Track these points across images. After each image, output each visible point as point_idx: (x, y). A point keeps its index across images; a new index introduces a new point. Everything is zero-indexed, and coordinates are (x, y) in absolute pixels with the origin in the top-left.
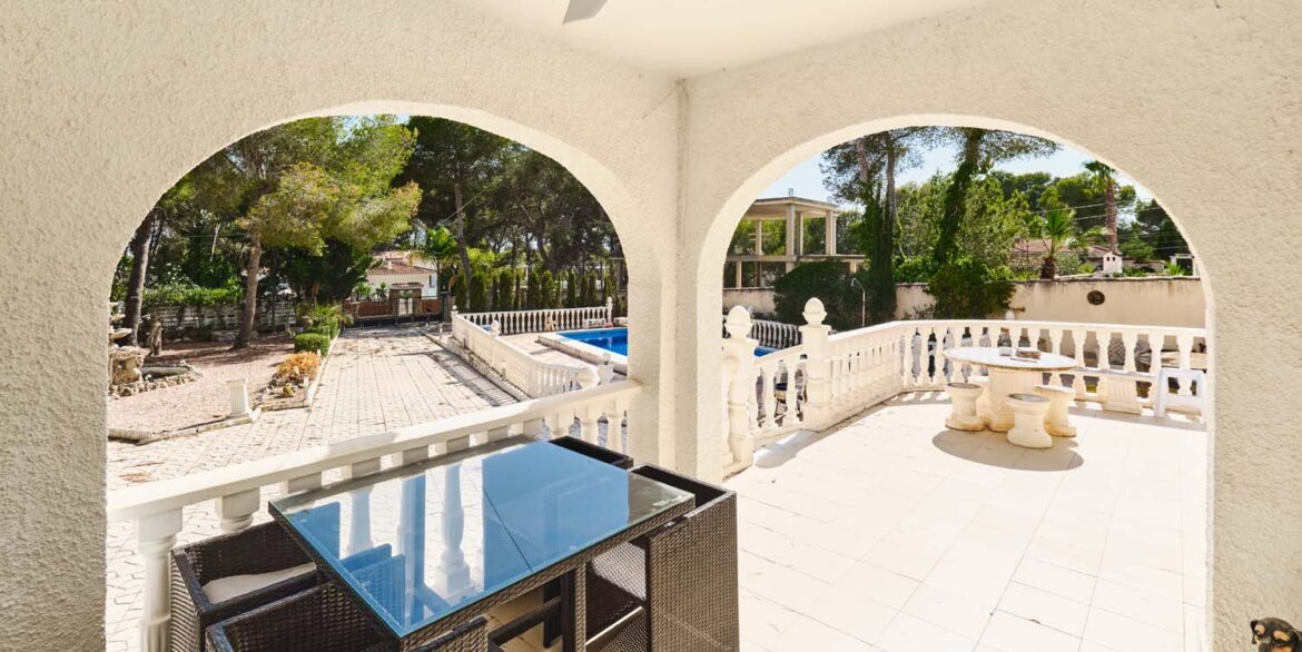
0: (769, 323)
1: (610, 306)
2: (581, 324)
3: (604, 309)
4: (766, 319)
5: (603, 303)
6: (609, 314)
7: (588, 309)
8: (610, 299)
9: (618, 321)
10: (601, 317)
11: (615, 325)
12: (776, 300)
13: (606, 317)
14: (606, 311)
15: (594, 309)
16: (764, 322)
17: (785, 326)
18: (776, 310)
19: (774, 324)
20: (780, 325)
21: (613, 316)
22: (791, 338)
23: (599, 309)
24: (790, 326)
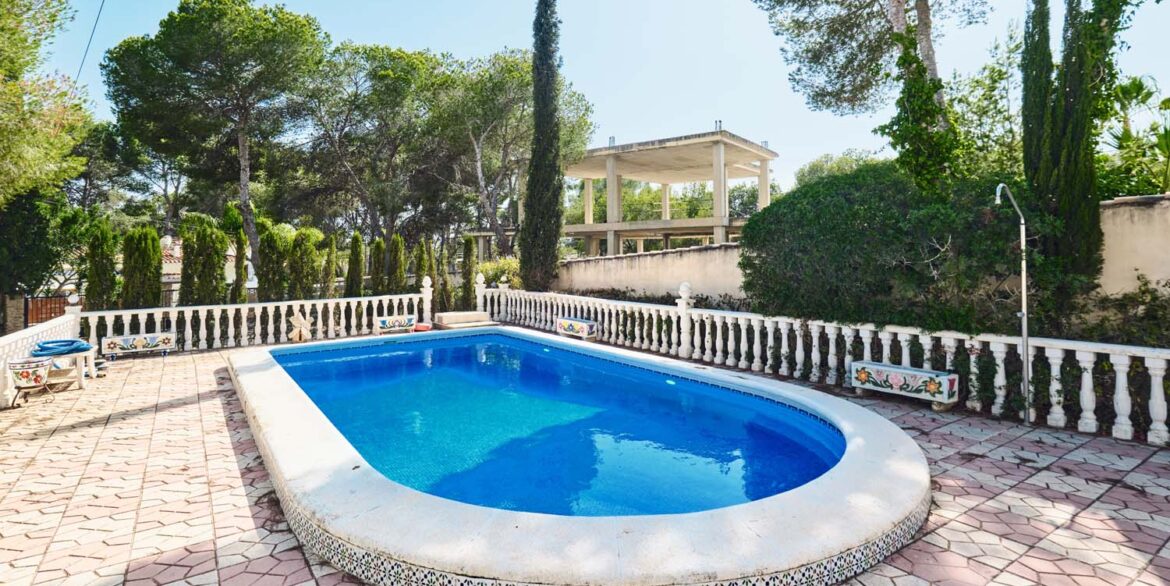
0: (730, 317)
1: (427, 294)
2: (370, 325)
3: (416, 298)
4: (718, 307)
5: (416, 288)
6: (427, 306)
7: (385, 299)
8: (427, 281)
9: (440, 319)
10: (411, 311)
11: (436, 327)
12: (745, 264)
13: (421, 311)
14: (421, 300)
15: (396, 299)
16: (718, 316)
17: (769, 322)
18: (747, 286)
19: (743, 318)
20: (756, 319)
21: (433, 311)
22: (785, 349)
23: (405, 298)
24: (783, 322)
